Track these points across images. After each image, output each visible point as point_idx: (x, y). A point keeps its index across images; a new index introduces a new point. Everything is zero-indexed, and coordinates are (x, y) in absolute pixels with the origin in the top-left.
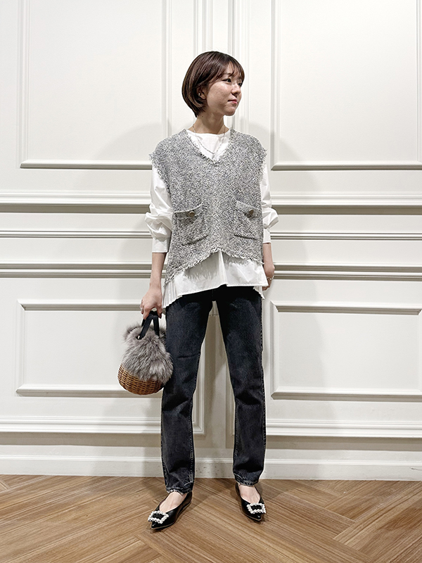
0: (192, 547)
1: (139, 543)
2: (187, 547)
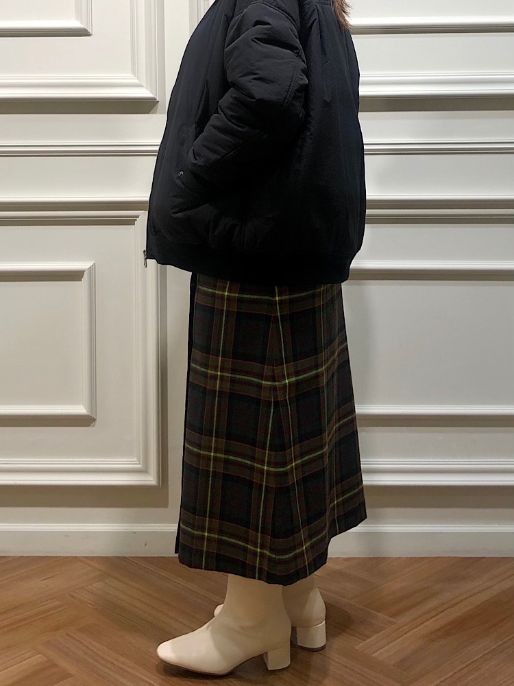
0: (123, 663)
1: (38, 659)
2: (115, 663)
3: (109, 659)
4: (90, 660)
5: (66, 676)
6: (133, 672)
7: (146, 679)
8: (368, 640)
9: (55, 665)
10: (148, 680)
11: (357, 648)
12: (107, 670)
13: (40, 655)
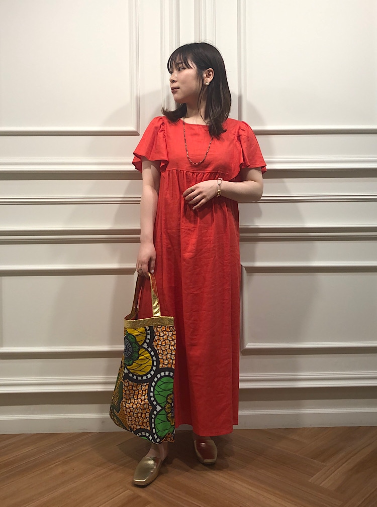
3: (170, 491)
4: (158, 492)
5: (148, 503)
6: (186, 499)
7: (195, 503)
8: (315, 476)
9: (139, 496)
10: (197, 504)
11: (310, 481)
12: (170, 499)
13: (129, 490)
